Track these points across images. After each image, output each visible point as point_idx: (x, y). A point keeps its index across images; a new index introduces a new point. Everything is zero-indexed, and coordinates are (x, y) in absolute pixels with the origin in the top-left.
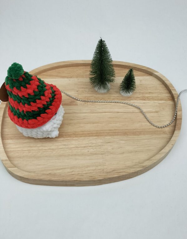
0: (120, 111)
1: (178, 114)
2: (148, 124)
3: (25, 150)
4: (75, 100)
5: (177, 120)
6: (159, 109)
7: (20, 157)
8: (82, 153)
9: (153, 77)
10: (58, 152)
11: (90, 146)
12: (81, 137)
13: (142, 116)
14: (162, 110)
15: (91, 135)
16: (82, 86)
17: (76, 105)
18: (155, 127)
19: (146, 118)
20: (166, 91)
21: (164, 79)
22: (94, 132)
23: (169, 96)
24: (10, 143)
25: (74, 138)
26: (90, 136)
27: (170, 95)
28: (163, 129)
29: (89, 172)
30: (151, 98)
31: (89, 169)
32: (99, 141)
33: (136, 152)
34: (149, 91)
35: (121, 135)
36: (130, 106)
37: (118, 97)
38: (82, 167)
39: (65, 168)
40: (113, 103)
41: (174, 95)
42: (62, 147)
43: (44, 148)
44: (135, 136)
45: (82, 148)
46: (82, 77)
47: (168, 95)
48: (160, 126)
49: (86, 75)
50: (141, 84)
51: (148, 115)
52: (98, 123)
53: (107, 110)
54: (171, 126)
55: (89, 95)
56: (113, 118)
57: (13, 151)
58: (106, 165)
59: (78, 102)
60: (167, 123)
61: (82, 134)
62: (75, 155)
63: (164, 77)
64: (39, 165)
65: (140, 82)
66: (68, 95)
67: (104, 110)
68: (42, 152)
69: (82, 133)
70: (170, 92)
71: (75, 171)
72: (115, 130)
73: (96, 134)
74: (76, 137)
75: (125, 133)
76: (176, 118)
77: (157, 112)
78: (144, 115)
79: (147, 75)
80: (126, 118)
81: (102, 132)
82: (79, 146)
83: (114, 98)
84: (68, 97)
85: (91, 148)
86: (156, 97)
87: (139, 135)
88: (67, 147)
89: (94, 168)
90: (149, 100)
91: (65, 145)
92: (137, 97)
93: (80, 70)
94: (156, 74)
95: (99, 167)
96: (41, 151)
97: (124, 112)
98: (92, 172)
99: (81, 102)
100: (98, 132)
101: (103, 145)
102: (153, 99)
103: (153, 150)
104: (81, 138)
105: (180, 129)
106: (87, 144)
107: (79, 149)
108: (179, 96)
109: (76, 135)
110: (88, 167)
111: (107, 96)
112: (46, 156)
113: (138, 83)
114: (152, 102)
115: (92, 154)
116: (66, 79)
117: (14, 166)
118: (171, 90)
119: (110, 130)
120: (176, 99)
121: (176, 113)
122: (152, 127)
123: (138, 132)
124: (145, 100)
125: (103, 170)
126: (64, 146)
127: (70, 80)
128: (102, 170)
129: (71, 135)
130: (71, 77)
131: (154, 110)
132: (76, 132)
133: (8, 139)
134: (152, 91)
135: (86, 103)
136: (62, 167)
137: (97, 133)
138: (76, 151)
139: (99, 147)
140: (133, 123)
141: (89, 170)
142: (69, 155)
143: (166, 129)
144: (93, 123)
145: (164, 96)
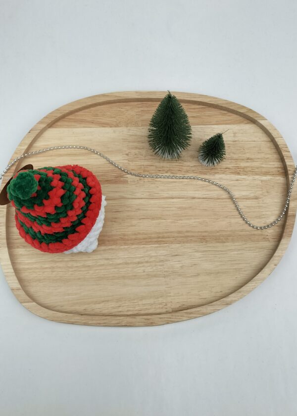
0: (196, 196)
2: (240, 221)
3: (46, 268)
4: (124, 174)
6: (261, 192)
7: (39, 280)
8: (134, 274)
10: (97, 271)
11: (147, 262)
12: (133, 244)
13: (233, 206)
14: (266, 194)
15: (150, 240)
16: (135, 144)
17: (126, 182)
19: (238, 209)
20: (276, 156)
21: (274, 134)
22: (153, 236)
23: (279, 166)
24: (21, 255)
25: (122, 247)
26: (147, 243)
27: (281, 163)
28: (267, 230)
29: (145, 308)
30: (250, 169)
31: (144, 302)
32: (162, 252)
33: (218, 273)
34: (248, 155)
35: (196, 241)
36: (215, 186)
37: (194, 166)
38: (134, 300)
39: (108, 301)
40: (186, 180)
41: (289, 168)
42: (102, 262)
43: (75, 264)
45: (134, 266)
46: (136, 125)
47: (279, 163)
48: (258, 226)
49: (143, 120)
50: (235, 141)
51: (241, 205)
52: (160, 218)
53: (175, 194)
54: (277, 227)
55: (146, 163)
56: (185, 208)
57: (28, 269)
58: (170, 296)
59: (128, 176)
61: (135, 239)
62: (124, 277)
63: (276, 129)
64: (69, 295)
66: (111, 163)
67: (171, 193)
68: (73, 271)
69: (134, 237)
70: (282, 159)
71: (123, 306)
72: (187, 232)
73: (156, 240)
74: (125, 244)
75: (203, 238)
77: (256, 198)
78: (234, 203)
80: (206, 210)
81: (166, 235)
82: (129, 262)
83: (188, 168)
84: (112, 167)
85: (149, 264)
86: (257, 168)
87: (224, 242)
88: (111, 263)
89: (151, 301)
90: (245, 175)
91: (108, 259)
92: (226, 168)
93: (132, 110)
95: (160, 300)
96: (71, 270)
97: (204, 198)
98: (149, 307)
99: (134, 177)
100: (161, 235)
101: (167, 261)
102: (252, 172)
103: (245, 271)
104: (133, 247)
105: (290, 235)
106: (143, 257)
107: (130, 266)
109: (125, 240)
110: (142, 298)
112: (79, 279)
113: (229, 139)
114: (251, 178)
115: (149, 276)
116: (108, 129)
117: (31, 300)
118: (285, 157)
119: (179, 232)
122: (246, 227)
123: (223, 236)
124: (239, 174)
125: (166, 305)
126: (106, 262)
127: (114, 132)
128: (164, 304)
129: (117, 240)
130: (117, 126)
131: (252, 195)
132: (124, 235)
133: (18, 247)
134: (253, 157)
135: (142, 178)
136: (103, 299)
137: (159, 237)
138: (124, 270)
139: (161, 264)
140: (217, 219)
141: (144, 305)
142: (114, 276)
144: (153, 219)
145: (269, 166)
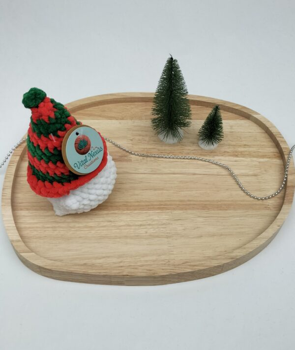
0: (197, 172)
1: (288, 179)
2: (242, 193)
3: (48, 228)
4: (129, 154)
5: (287, 188)
6: (259, 171)
7: (40, 238)
8: (136, 235)
9: (250, 121)
10: (99, 232)
11: (149, 225)
12: (135, 210)
13: (233, 181)
14: (264, 172)
15: (152, 207)
16: (140, 133)
17: (130, 161)
18: (252, 199)
19: (238, 184)
20: (271, 144)
21: (268, 125)
22: (155, 203)
23: (275, 151)
24: (24, 216)
25: (125, 212)
26: (149, 209)
27: (277, 149)
28: (265, 201)
29: (146, 264)
30: (247, 153)
31: (146, 258)
32: (164, 216)
33: (221, 235)
34: (244, 143)
35: (198, 209)
36: (214, 165)
37: (195, 150)
38: (136, 256)
39: (109, 257)
40: (188, 160)
41: (284, 150)
42: (105, 224)
43: (77, 225)
44: (220, 211)
45: (137, 227)
46: (140, 118)
47: (274, 149)
48: (259, 196)
49: (146, 116)
50: (232, 132)
51: (241, 180)
52: (162, 189)
53: (177, 170)
54: (278, 198)
55: (152, 147)
56: (187, 182)
57: (30, 228)
58: (173, 254)
59: (132, 156)
60: (272, 192)
61: (138, 206)
62: (126, 237)
63: (269, 121)
64: (69, 250)
65: (231, 129)
66: (116, 146)
67: (173, 170)
68: (74, 231)
69: (137, 204)
70: (277, 145)
71: (125, 262)
72: (189, 201)
73: (158, 207)
74: (128, 209)
75: (205, 206)
76: (285, 185)
77: (255, 175)
78: (235, 179)
79: (242, 118)
80: (207, 184)
81: (168, 203)
82: (132, 224)
83: (189, 151)
84: (117, 149)
85: (151, 227)
86: (254, 152)
87: (226, 210)
88: (113, 224)
89: (154, 258)
90: (243, 157)
91: (111, 221)
92: (225, 152)
93: (137, 108)
94: (255, 116)
95: (163, 257)
96: (73, 229)
97: (204, 175)
98: (152, 263)
99: (137, 157)
100: (162, 203)
101: (169, 224)
102: (250, 155)
103: (248, 234)
104: (136, 212)
105: (291, 202)
106: (145, 220)
107: (132, 228)
108: (290, 151)
109: (127, 206)
110: (144, 255)
111: (177, 148)
112: (81, 237)
113: (227, 130)
114: (249, 159)
115: (152, 236)
116: (114, 121)
117: (30, 251)
118: (279, 142)
119: (181, 201)
120: (286, 156)
121: (286, 178)
122: (248, 198)
123: (225, 205)
124: (237, 156)
125: (169, 262)
126: (109, 223)
127: (120, 123)
128: (167, 261)
129: (120, 206)
130: (122, 119)
131: (251, 173)
132: (127, 202)
133: (21, 210)
134: (249, 144)
135: (145, 158)
136: (104, 255)
137: (161, 205)
138: (126, 231)
139: (163, 226)
140: (218, 191)
141: (147, 261)
142: (116, 236)
143: (269, 201)
144: (155, 190)
145: (265, 151)
